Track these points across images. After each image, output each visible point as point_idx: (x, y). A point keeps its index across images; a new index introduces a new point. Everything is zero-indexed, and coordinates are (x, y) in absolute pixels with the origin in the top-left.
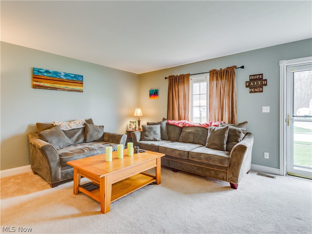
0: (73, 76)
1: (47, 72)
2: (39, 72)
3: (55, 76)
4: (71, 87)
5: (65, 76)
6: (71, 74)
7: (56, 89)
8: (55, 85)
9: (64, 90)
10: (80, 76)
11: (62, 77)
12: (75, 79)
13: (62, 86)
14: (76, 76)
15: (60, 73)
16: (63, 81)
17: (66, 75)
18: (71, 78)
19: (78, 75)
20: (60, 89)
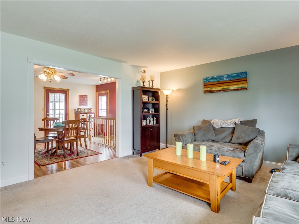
0: (236, 75)
1: (213, 78)
2: (207, 80)
3: (218, 80)
4: (233, 87)
5: (227, 78)
6: (233, 74)
7: (219, 91)
8: (219, 88)
9: (226, 91)
10: (243, 73)
11: (225, 79)
12: (237, 78)
13: (225, 88)
14: (238, 74)
15: (223, 76)
16: (225, 83)
17: (228, 76)
18: (233, 78)
19: (241, 73)
20: (223, 90)
